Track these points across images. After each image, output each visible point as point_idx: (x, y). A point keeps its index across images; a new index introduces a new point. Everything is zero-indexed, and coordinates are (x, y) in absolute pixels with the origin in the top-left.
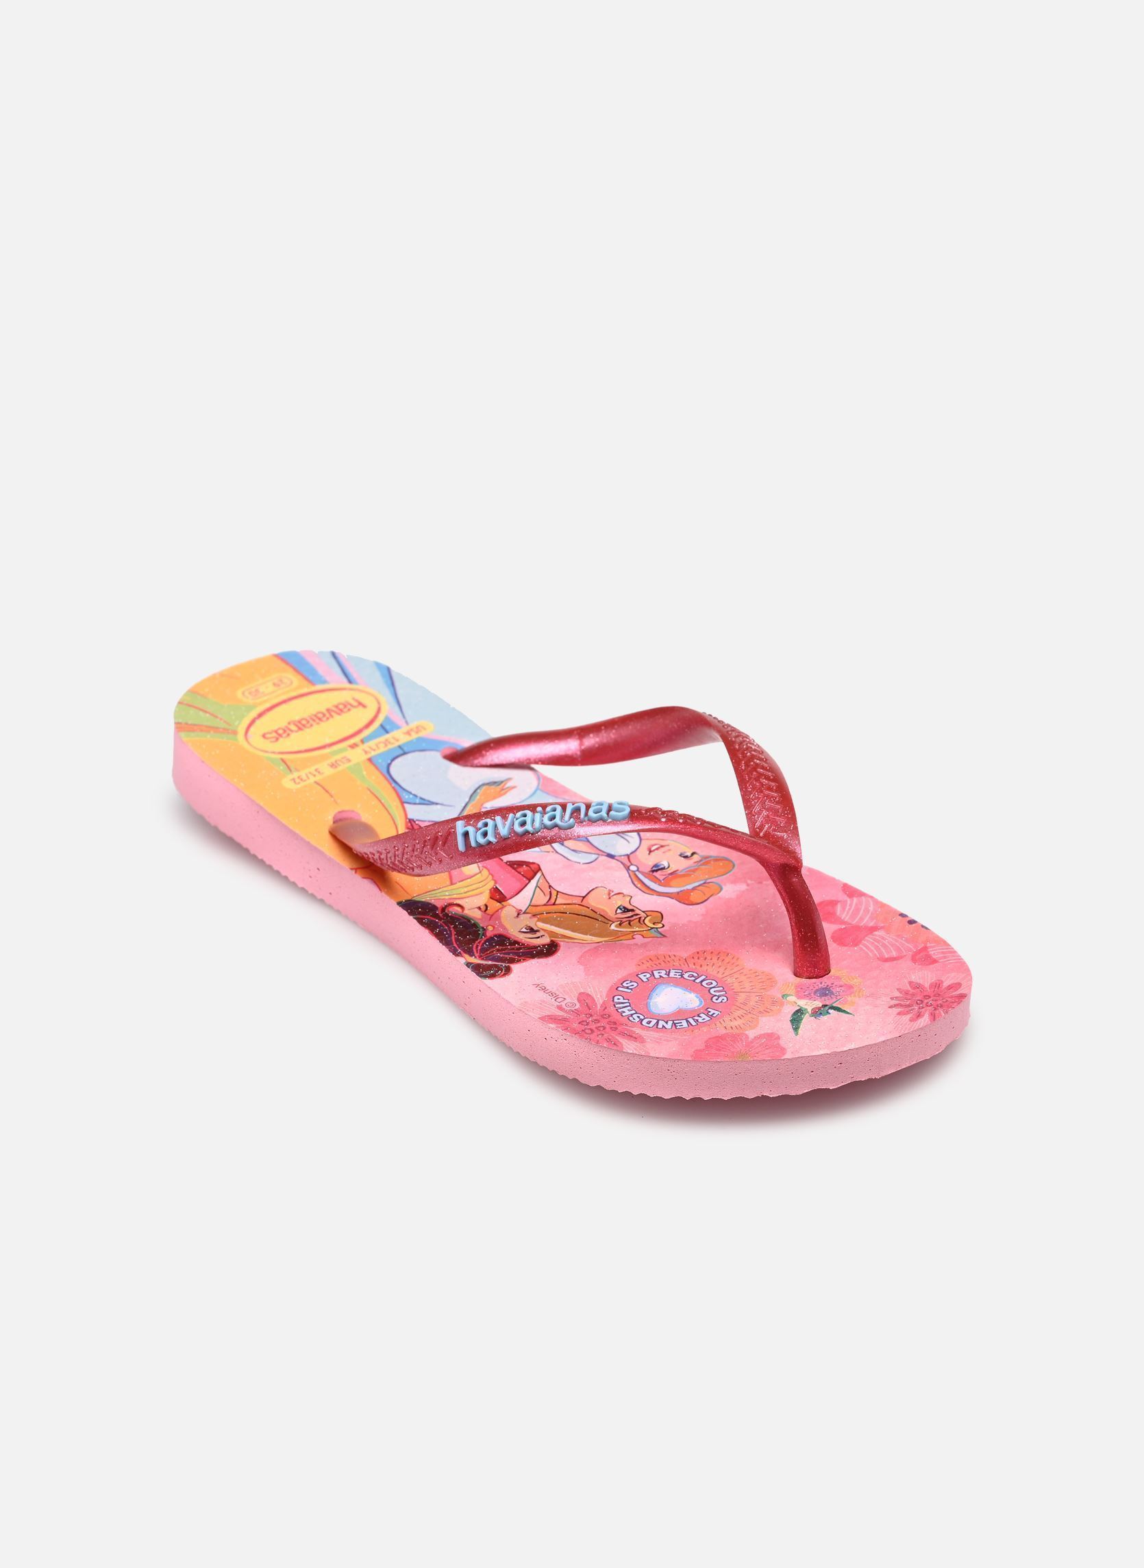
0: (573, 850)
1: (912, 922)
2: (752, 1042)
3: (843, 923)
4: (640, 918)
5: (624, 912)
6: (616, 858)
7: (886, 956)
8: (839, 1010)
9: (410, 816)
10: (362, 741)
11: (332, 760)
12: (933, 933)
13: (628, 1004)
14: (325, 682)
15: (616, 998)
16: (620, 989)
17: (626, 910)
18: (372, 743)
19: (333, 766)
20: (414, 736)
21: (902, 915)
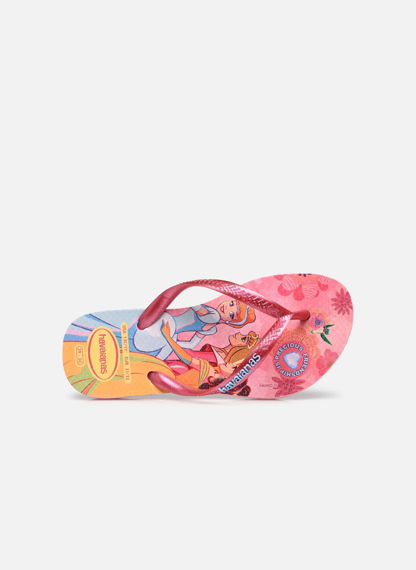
0: (208, 330)
1: (305, 275)
2: (326, 358)
3: (292, 291)
4: (250, 338)
5: (245, 340)
6: (219, 322)
7: (315, 295)
8: (330, 326)
9: (163, 360)
10: (121, 347)
11: (124, 363)
12: (314, 275)
13: (286, 372)
14: (87, 337)
15: (281, 372)
16: (278, 368)
17: (245, 338)
18: (123, 346)
19: (127, 363)
20: (127, 331)
21: (300, 275)
